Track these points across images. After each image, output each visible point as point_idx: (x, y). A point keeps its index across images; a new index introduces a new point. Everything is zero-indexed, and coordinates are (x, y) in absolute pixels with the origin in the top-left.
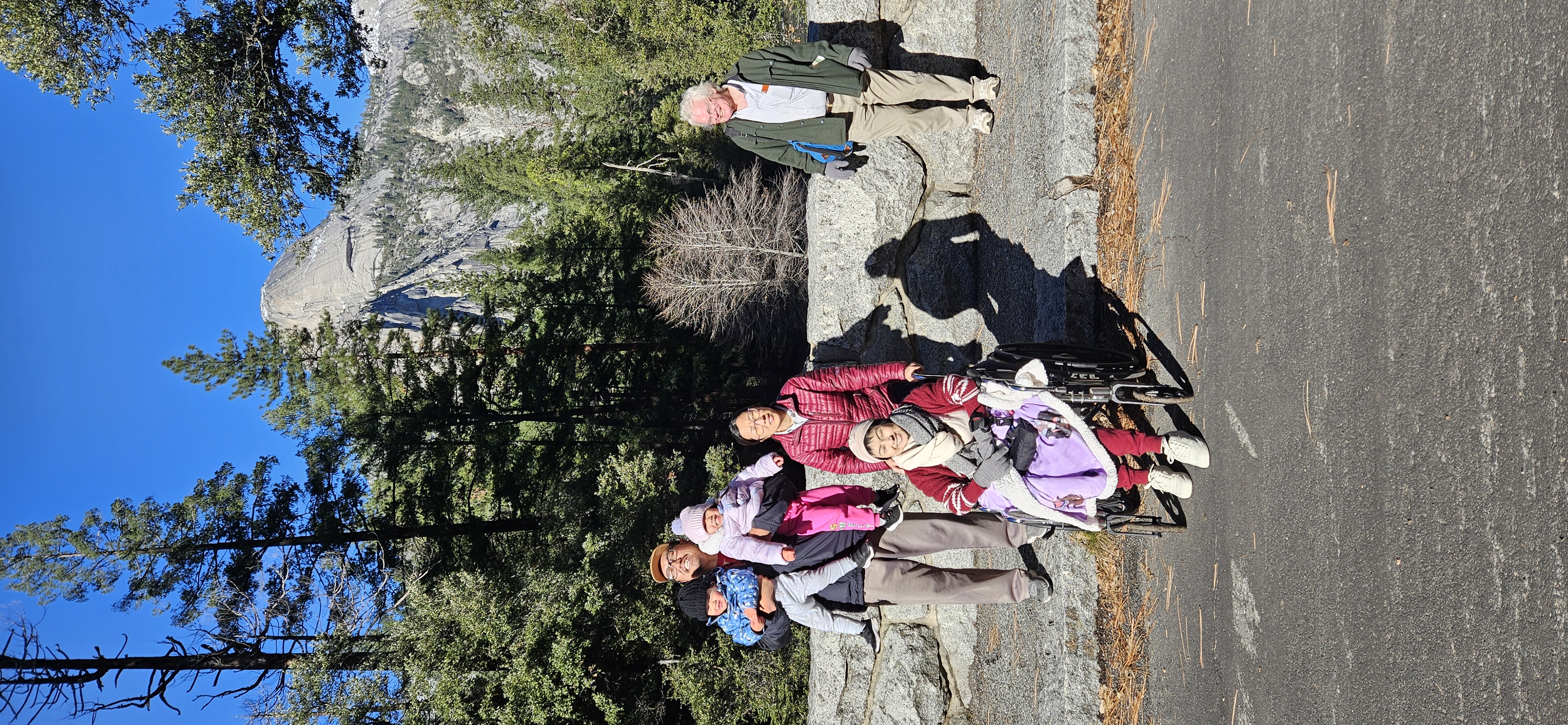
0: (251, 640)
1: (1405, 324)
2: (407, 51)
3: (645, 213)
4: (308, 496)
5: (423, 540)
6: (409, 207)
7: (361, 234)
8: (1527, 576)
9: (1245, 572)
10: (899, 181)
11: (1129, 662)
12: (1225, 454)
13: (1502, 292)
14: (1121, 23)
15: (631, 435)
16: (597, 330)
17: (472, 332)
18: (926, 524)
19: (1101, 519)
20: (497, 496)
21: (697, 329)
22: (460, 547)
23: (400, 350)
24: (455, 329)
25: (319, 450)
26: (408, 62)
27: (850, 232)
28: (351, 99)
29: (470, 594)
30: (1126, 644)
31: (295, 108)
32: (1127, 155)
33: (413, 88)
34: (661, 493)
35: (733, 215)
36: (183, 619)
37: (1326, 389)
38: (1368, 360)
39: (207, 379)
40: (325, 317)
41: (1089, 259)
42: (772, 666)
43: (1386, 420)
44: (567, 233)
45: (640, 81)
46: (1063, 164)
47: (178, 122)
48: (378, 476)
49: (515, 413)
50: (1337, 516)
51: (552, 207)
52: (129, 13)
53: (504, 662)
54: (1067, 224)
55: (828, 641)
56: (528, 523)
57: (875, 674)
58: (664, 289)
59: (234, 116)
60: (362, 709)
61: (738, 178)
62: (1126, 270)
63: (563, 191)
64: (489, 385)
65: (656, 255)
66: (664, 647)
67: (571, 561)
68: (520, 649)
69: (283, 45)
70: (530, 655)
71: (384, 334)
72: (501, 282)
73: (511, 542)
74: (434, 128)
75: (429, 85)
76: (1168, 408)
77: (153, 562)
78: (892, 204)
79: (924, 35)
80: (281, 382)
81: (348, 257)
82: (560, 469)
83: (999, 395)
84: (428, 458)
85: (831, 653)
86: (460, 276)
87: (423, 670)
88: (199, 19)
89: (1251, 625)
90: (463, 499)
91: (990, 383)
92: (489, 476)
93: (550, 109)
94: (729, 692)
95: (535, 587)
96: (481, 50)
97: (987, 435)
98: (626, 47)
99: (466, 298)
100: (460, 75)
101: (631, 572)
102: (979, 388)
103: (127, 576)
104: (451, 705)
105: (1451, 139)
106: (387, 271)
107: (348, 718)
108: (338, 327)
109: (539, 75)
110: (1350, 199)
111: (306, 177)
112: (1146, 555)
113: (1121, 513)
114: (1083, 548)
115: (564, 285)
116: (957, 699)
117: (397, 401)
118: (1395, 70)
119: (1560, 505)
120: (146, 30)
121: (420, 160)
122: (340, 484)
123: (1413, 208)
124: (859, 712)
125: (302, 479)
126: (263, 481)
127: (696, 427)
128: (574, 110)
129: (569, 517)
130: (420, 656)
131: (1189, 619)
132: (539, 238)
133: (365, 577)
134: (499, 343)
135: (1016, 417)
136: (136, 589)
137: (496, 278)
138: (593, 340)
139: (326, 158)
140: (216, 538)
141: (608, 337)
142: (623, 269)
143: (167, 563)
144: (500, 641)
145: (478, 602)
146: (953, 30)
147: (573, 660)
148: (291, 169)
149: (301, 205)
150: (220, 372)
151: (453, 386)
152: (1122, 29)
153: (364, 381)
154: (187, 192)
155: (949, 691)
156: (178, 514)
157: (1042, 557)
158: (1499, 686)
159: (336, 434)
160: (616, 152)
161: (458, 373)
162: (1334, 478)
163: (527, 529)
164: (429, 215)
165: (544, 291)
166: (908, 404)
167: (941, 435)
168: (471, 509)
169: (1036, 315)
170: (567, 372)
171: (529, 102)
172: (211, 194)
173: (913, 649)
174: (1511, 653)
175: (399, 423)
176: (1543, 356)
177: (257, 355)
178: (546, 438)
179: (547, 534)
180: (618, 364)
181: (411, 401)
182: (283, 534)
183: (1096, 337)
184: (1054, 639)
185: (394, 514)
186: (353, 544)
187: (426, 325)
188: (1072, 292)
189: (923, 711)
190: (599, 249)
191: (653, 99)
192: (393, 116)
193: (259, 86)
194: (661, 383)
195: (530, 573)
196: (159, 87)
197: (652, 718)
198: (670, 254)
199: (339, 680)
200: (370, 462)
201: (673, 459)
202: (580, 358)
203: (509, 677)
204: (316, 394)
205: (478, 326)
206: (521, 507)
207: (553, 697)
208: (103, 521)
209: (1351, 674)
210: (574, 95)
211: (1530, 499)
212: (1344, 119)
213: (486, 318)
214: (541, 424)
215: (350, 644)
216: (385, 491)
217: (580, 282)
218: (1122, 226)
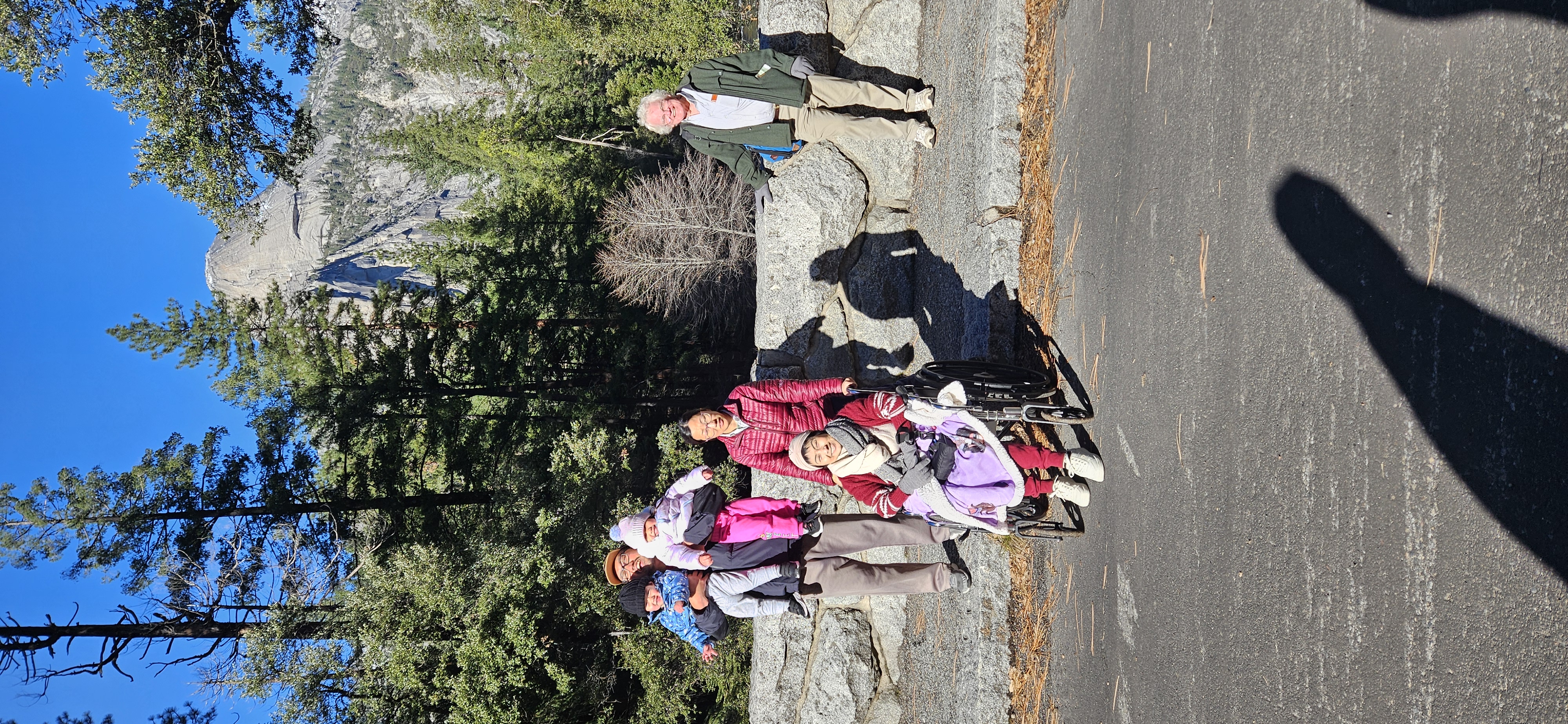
0: (204, 610)
1: (1253, 375)
2: (354, 13)
3: (598, 186)
4: (259, 467)
5: (375, 512)
6: (357, 174)
7: (307, 201)
8: (1330, 592)
9: (1128, 575)
10: (842, 196)
11: (1034, 648)
12: (1115, 471)
13: (1322, 358)
14: (1045, 66)
15: (584, 412)
16: (550, 305)
17: (423, 304)
18: (858, 524)
19: (1010, 524)
20: (450, 469)
21: (650, 308)
22: (413, 520)
23: (350, 322)
24: (406, 299)
25: (269, 421)
26: (355, 24)
27: (796, 245)
28: (304, 76)
29: (424, 567)
30: (1033, 632)
31: (247, 85)
32: (1046, 190)
33: (360, 51)
34: (613, 469)
35: (688, 193)
36: (133, 587)
37: (1194, 423)
38: (1226, 402)
39: (153, 348)
40: (274, 287)
41: (1012, 283)
43: (1236, 455)
44: (519, 206)
45: (595, 55)
46: (990, 195)
47: (130, 99)
48: (329, 447)
49: (468, 387)
50: (1198, 532)
51: (505, 179)
53: (458, 633)
54: (992, 251)
56: (482, 497)
57: (812, 654)
58: (618, 267)
59: (187, 93)
60: (317, 677)
62: (1043, 296)
63: (516, 163)
64: (441, 359)
65: (609, 232)
66: (615, 619)
67: (523, 534)
68: (474, 620)
69: (235, 21)
70: (483, 626)
71: (334, 304)
72: (453, 254)
73: (464, 514)
74: (382, 93)
75: (377, 48)
76: (1072, 426)
77: (102, 531)
78: (836, 219)
79: (869, 58)
80: (228, 352)
81: (294, 225)
82: (512, 443)
83: (925, 413)
84: (380, 430)
85: (772, 634)
86: (410, 246)
87: (378, 639)
89: (1131, 620)
90: (415, 471)
92: (441, 450)
93: (503, 77)
94: (678, 663)
95: (488, 560)
96: (434, 21)
97: (912, 448)
98: (581, 21)
99: (418, 267)
100: (409, 39)
101: (583, 547)
102: (906, 405)
103: (75, 546)
104: (405, 674)
106: (334, 239)
107: (303, 686)
108: (287, 297)
109: (490, 41)
110: (1218, 261)
111: (260, 156)
112: (1051, 555)
113: (1029, 517)
114: (999, 545)
115: (517, 258)
116: (887, 677)
117: (348, 373)
118: (1254, 156)
119: (1355, 537)
120: (98, 8)
121: (368, 125)
122: (291, 456)
123: (1262, 277)
124: (797, 688)
125: (252, 450)
126: (213, 451)
127: (649, 404)
128: (526, 79)
129: (522, 492)
130: (375, 627)
131: (1083, 612)
132: (492, 210)
133: (317, 548)
134: (451, 317)
135: (937, 432)
136: (85, 558)
137: (447, 250)
138: (546, 315)
139: (280, 136)
140: (166, 508)
141: (561, 312)
142: (577, 243)
143: (116, 532)
144: (454, 612)
145: (431, 574)
147: (526, 631)
148: (244, 148)
149: (255, 184)
150: (166, 341)
151: (404, 360)
152: (1046, 73)
153: (314, 353)
154: (139, 170)
155: (880, 670)
156: (127, 484)
157: (963, 551)
158: (1308, 681)
159: (286, 406)
160: (570, 125)
161: (410, 346)
162: (1197, 500)
163: (480, 502)
164: (378, 182)
165: (496, 265)
166: (842, 417)
167: (871, 447)
168: (423, 482)
169: (963, 332)
170: (520, 347)
171: (481, 69)
172: (164, 173)
173: (847, 632)
174: (1317, 655)
175: (349, 395)
176: (1348, 415)
177: (204, 325)
178: (499, 412)
179: (499, 507)
180: (571, 340)
181: (362, 374)
182: (233, 506)
183: (1016, 355)
184: (971, 626)
185: (346, 485)
186: (304, 515)
187: (376, 296)
188: (995, 313)
189: (855, 688)
190: (552, 223)
191: (606, 73)
192: (340, 80)
193: (212, 64)
194: (614, 360)
195: (484, 547)
196: (111, 64)
197: (603, 687)
198: (624, 232)
199: (293, 649)
200: (321, 434)
201: (625, 437)
202: (533, 333)
203: (463, 647)
204: (266, 365)
205: (430, 298)
206: (474, 480)
207: (506, 667)
208: (50, 489)
209: (1203, 666)
210: (526, 63)
211: (1334, 530)
212: (1216, 191)
213: (438, 291)
214: (493, 398)
215: (303, 614)
216: (336, 462)
217: (533, 257)
218: (1041, 255)
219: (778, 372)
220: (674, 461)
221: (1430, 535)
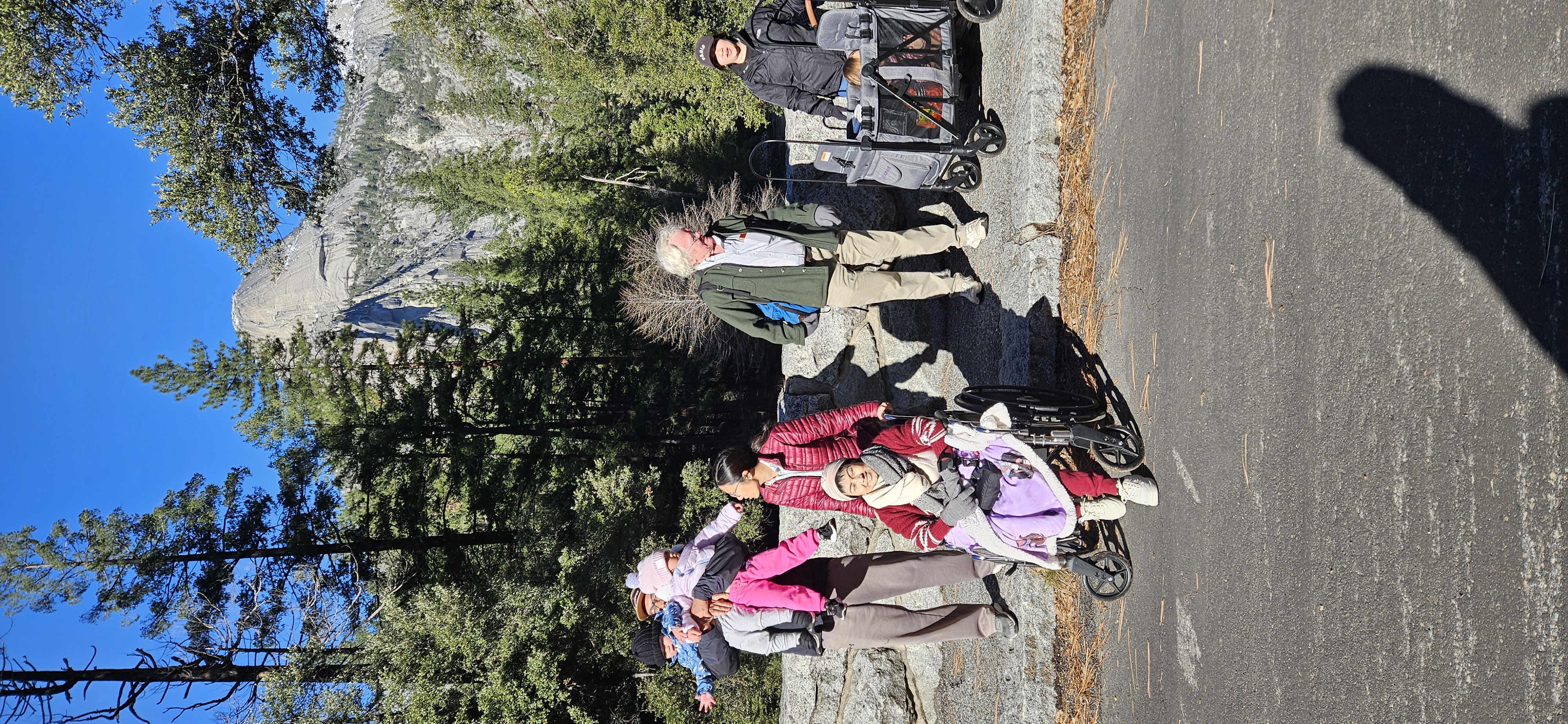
0: (222, 653)
1: (1331, 388)
2: (382, 58)
3: (623, 225)
4: (281, 507)
5: (396, 553)
6: (384, 216)
7: (334, 242)
8: (1431, 627)
9: (1189, 610)
10: (872, 217)
11: (1083, 689)
12: (1172, 498)
13: (1414, 366)
14: (1084, 77)
15: (608, 449)
16: (574, 343)
17: (447, 343)
20: (473, 509)
21: (675, 345)
22: (435, 560)
23: (374, 361)
24: (431, 339)
25: (292, 461)
26: (383, 69)
28: (327, 113)
29: (445, 608)
30: (1081, 672)
31: (270, 122)
32: (1088, 205)
33: (387, 96)
34: (637, 508)
36: (152, 631)
37: (1262, 443)
38: (1299, 419)
39: (177, 389)
40: (298, 327)
41: (1054, 300)
42: (746, 679)
43: (1313, 476)
44: (544, 245)
45: (619, 95)
46: (1028, 211)
47: (151, 136)
48: (351, 487)
49: (491, 426)
50: (1270, 562)
51: (530, 219)
52: (102, 26)
53: (479, 676)
54: (1031, 270)
55: (799, 665)
56: (504, 536)
57: (844, 697)
58: (642, 304)
59: (208, 130)
60: (336, 722)
61: (716, 193)
62: (1086, 316)
63: (540, 203)
64: (465, 398)
65: (634, 270)
67: (546, 574)
68: (495, 662)
69: (258, 59)
70: (505, 668)
71: (358, 344)
72: (478, 294)
73: (487, 554)
74: (409, 136)
75: (404, 93)
77: (122, 573)
80: (252, 392)
81: (320, 266)
82: (536, 482)
83: (966, 438)
84: (403, 470)
85: (802, 676)
86: (435, 287)
87: (398, 682)
88: (173, 32)
89: (1193, 659)
90: (438, 511)
91: (956, 424)
92: (465, 489)
93: (528, 120)
95: (510, 601)
96: (458, 60)
97: (954, 475)
98: (605, 61)
99: (441, 309)
100: (436, 83)
101: (606, 587)
102: (946, 429)
103: (95, 587)
104: (425, 718)
105: (1373, 221)
106: (360, 281)
108: (311, 337)
109: (517, 85)
110: (1286, 267)
111: (282, 193)
114: (1043, 580)
115: (541, 297)
116: (922, 720)
117: (372, 413)
118: (1326, 151)
119: (1460, 564)
120: (119, 45)
121: (394, 168)
122: (313, 497)
123: (1339, 281)
125: (274, 490)
126: (235, 493)
127: (673, 441)
128: (552, 121)
129: (545, 531)
130: (395, 670)
131: (1138, 650)
132: (517, 250)
133: (338, 589)
134: (476, 356)
135: (981, 458)
136: (105, 601)
137: (472, 290)
138: (570, 353)
139: (302, 173)
140: (186, 550)
141: (585, 350)
142: (601, 282)
143: (136, 574)
144: (475, 654)
145: (453, 616)
147: (549, 674)
148: (266, 184)
149: (277, 220)
150: (190, 382)
151: (428, 399)
152: (1085, 84)
153: (338, 392)
154: (160, 206)
155: (915, 713)
156: (148, 525)
157: (1005, 588)
159: (309, 446)
160: (595, 165)
161: (434, 386)
162: (1267, 527)
163: (503, 542)
164: (404, 224)
165: (521, 304)
166: (878, 444)
167: (910, 475)
168: (446, 521)
169: (1001, 354)
170: (544, 385)
171: (507, 111)
172: (185, 209)
173: (881, 672)
174: (1417, 697)
175: (372, 434)
176: (1448, 428)
177: (228, 365)
178: (522, 451)
179: (523, 547)
180: (596, 378)
181: (385, 413)
182: (255, 547)
183: (1058, 378)
184: (1014, 666)
185: (368, 526)
186: (326, 556)
187: (401, 335)
188: (1035, 334)
190: (577, 261)
191: (631, 113)
192: (367, 124)
193: (234, 101)
194: (638, 398)
195: (506, 587)
196: (133, 101)
198: (648, 269)
199: (312, 693)
200: (344, 474)
201: (650, 475)
202: (557, 371)
203: (484, 690)
204: (289, 405)
205: (454, 337)
206: (497, 520)
207: (528, 710)
208: (71, 531)
209: (1279, 709)
210: (552, 105)
211: (1434, 557)
212: (1281, 192)
213: (462, 330)
214: (517, 437)
215: (323, 657)
216: (359, 503)
217: (557, 296)
218: (1083, 273)
219: (807, 400)
220: (699, 499)
221: (1553, 560)
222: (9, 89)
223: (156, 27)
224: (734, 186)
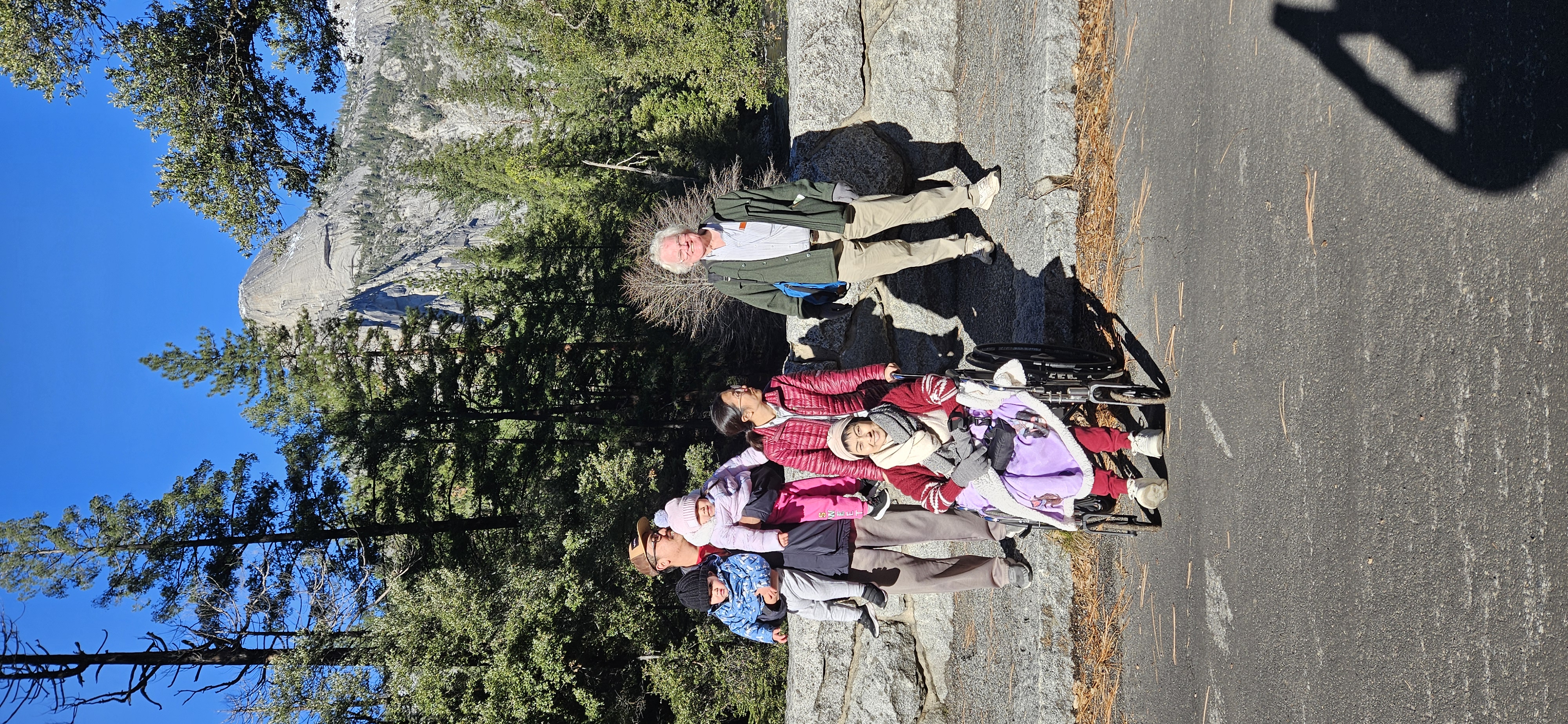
0: (231, 636)
1: (1381, 324)
2: (384, 47)
3: (625, 211)
4: (288, 493)
5: (403, 538)
6: (388, 204)
7: (339, 231)
8: (1497, 575)
9: (1219, 570)
10: (879, 178)
11: (1103, 658)
12: (1200, 454)
13: (1479, 294)
14: (1102, 21)
15: (611, 434)
16: (577, 329)
17: (451, 330)
19: (1077, 518)
20: (478, 494)
21: (677, 329)
22: (441, 544)
23: (379, 348)
24: (435, 327)
25: (298, 447)
26: (385, 58)
28: (327, 94)
29: (451, 591)
30: (1100, 641)
31: (270, 103)
32: (1107, 154)
33: (390, 84)
34: (641, 491)
36: (163, 615)
37: (1302, 390)
38: (1344, 361)
39: (185, 376)
40: (304, 314)
41: (1069, 259)
42: (751, 662)
43: (1361, 421)
44: (547, 231)
45: (620, 79)
46: (1043, 163)
47: (152, 117)
48: (358, 473)
49: (496, 411)
50: (1310, 515)
51: (532, 206)
52: (101, 6)
53: (485, 658)
54: (1047, 224)
55: (806, 638)
56: (509, 521)
57: (852, 670)
58: (644, 288)
59: (209, 111)
60: (344, 704)
61: (718, 176)
62: (1105, 271)
63: (543, 189)
64: (469, 383)
65: (636, 254)
66: (644, 643)
67: (551, 558)
68: (501, 645)
69: (257, 38)
70: (511, 650)
71: (363, 332)
72: (481, 281)
73: (492, 539)
74: (412, 124)
75: (406, 81)
76: (1143, 408)
77: (133, 559)
79: (905, 33)
80: (259, 379)
81: (325, 255)
82: (540, 467)
83: (979, 396)
84: (408, 455)
85: (809, 649)
86: (439, 275)
87: (405, 665)
88: (172, 12)
89: (1224, 622)
90: (444, 497)
91: (968, 382)
92: (470, 474)
93: (529, 106)
94: (708, 687)
95: (516, 584)
96: (459, 46)
97: (966, 435)
98: (605, 44)
99: (445, 297)
100: (438, 71)
101: (611, 570)
102: (957, 388)
103: (106, 573)
104: (432, 700)
106: (365, 269)
107: (330, 713)
108: (317, 325)
109: (518, 71)
110: (1329, 200)
111: (282, 174)
112: (1121, 553)
113: (1097, 512)
114: (1059, 547)
115: (544, 284)
116: (933, 694)
117: (376, 399)
118: (1376, 70)
119: (1532, 505)
120: (118, 23)
121: (398, 156)
122: (320, 482)
123: (1392, 209)
124: (837, 707)
125: (281, 476)
126: (243, 478)
127: (676, 426)
128: (553, 108)
129: (550, 515)
130: (401, 652)
131: (1162, 616)
132: (519, 236)
133: (346, 574)
134: (479, 341)
135: (994, 417)
136: (116, 586)
137: (475, 277)
138: (573, 339)
139: (303, 154)
140: (196, 535)
141: (588, 336)
142: (603, 267)
143: (146, 559)
144: (481, 637)
145: (459, 598)
146: (935, 28)
147: (554, 656)
148: (267, 165)
149: (278, 201)
150: (198, 369)
151: (433, 384)
152: (1104, 28)
153: (344, 379)
154: (161, 188)
155: (925, 687)
156: (158, 511)
157: (1022, 548)
158: (1467, 684)
159: (316, 432)
160: (596, 150)
161: (438, 372)
162: (1308, 478)
163: (508, 526)
164: (408, 212)
165: (524, 290)
166: (887, 403)
167: (920, 434)
168: (451, 506)
169: (1015, 315)
170: (547, 370)
171: (508, 98)
172: (186, 190)
173: (890, 646)
174: (1480, 651)
175: (378, 420)
176: (1518, 357)
177: (235, 353)
178: (527, 436)
179: (527, 532)
180: (598, 363)
181: (390, 399)
182: (263, 532)
183: (1075, 337)
184: (1029, 636)
185: (374, 511)
186: (333, 541)
187: (405, 323)
188: (1051, 292)
189: (899, 706)
190: (579, 247)
191: (632, 96)
192: (370, 112)
193: (234, 81)
194: (641, 382)
195: (511, 570)
196: (132, 81)
197: (632, 712)
199: (320, 676)
200: (350, 460)
201: (653, 458)
202: (560, 357)
203: (490, 672)
204: (295, 391)
205: (457, 324)
206: (501, 504)
207: (534, 692)
208: (82, 517)
209: (1321, 671)
210: (553, 92)
211: (1502, 499)
212: (1324, 119)
213: (466, 316)
214: (521, 422)
215: (330, 640)
216: (366, 489)
217: (560, 281)
218: (1101, 226)
222: (9, 69)
223: (155, 7)
224: (735, 169)
